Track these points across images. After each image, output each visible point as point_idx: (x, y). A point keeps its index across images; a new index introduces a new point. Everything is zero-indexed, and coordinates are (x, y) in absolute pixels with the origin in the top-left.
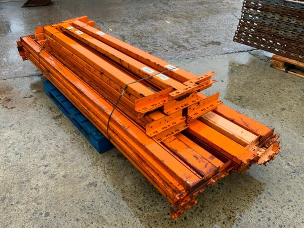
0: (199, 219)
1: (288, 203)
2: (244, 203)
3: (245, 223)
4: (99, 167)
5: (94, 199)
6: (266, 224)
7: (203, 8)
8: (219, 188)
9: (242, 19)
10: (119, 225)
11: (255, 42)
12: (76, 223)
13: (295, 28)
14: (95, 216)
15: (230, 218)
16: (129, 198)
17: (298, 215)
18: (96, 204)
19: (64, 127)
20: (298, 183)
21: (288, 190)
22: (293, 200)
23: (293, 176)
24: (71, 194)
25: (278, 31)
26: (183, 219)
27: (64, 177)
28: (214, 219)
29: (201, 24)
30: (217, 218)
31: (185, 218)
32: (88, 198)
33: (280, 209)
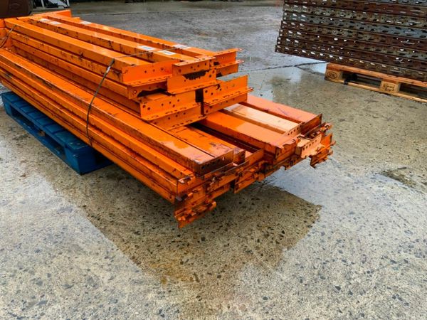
0: (224, 239)
1: (349, 216)
2: (288, 218)
3: (289, 240)
4: (77, 190)
5: (67, 226)
6: (318, 239)
7: (239, 26)
8: (253, 204)
9: (284, 20)
10: (102, 253)
11: (304, 49)
12: (35, 255)
13: (352, 24)
14: (65, 246)
15: (268, 235)
16: (121, 221)
17: (363, 228)
18: (69, 231)
19: (29, 148)
20: (362, 193)
21: (349, 201)
22: (356, 212)
23: (356, 187)
24: (31, 221)
25: (330, 31)
26: (200, 240)
27: (23, 203)
28: (245, 238)
29: (235, 41)
30: (248, 237)
31: (203, 239)
32: (58, 225)
33: (338, 223)
